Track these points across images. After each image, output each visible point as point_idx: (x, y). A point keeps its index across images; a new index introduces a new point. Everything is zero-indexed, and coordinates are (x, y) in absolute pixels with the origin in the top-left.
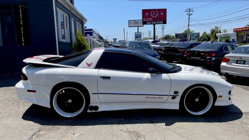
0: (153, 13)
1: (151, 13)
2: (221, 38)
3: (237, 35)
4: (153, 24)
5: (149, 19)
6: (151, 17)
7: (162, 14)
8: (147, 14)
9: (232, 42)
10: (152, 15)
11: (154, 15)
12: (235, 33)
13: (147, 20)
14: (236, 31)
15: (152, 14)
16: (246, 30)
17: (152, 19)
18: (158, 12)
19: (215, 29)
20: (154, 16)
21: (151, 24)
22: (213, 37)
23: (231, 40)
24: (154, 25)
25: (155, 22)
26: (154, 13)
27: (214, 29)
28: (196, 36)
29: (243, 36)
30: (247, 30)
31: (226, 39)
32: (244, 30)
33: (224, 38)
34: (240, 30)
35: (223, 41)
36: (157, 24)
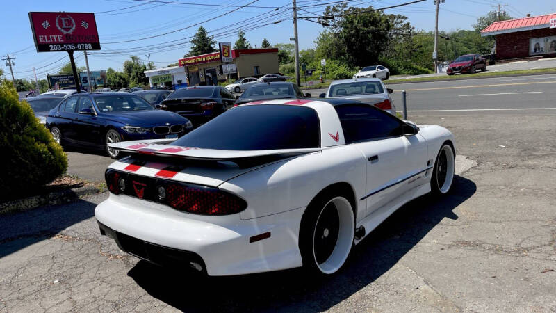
0: (60, 22)
1: (57, 21)
2: (155, 79)
3: (187, 71)
4: (68, 51)
5: (53, 38)
6: (59, 33)
7: (85, 25)
8: (46, 25)
9: (178, 85)
10: (60, 28)
11: (64, 26)
12: (183, 69)
13: (49, 39)
14: (184, 65)
15: (61, 25)
16: (202, 61)
17: (63, 38)
18: (73, 21)
19: (131, 60)
20: (67, 30)
21: (63, 50)
22: (133, 79)
23: (176, 83)
24: (71, 53)
25: (72, 46)
26: (64, 23)
27: (130, 62)
28: (99, 77)
29: (198, 74)
30: (204, 61)
31: (166, 81)
32: (198, 62)
33: (162, 78)
34: (191, 61)
35: (160, 85)
36: (77, 49)
